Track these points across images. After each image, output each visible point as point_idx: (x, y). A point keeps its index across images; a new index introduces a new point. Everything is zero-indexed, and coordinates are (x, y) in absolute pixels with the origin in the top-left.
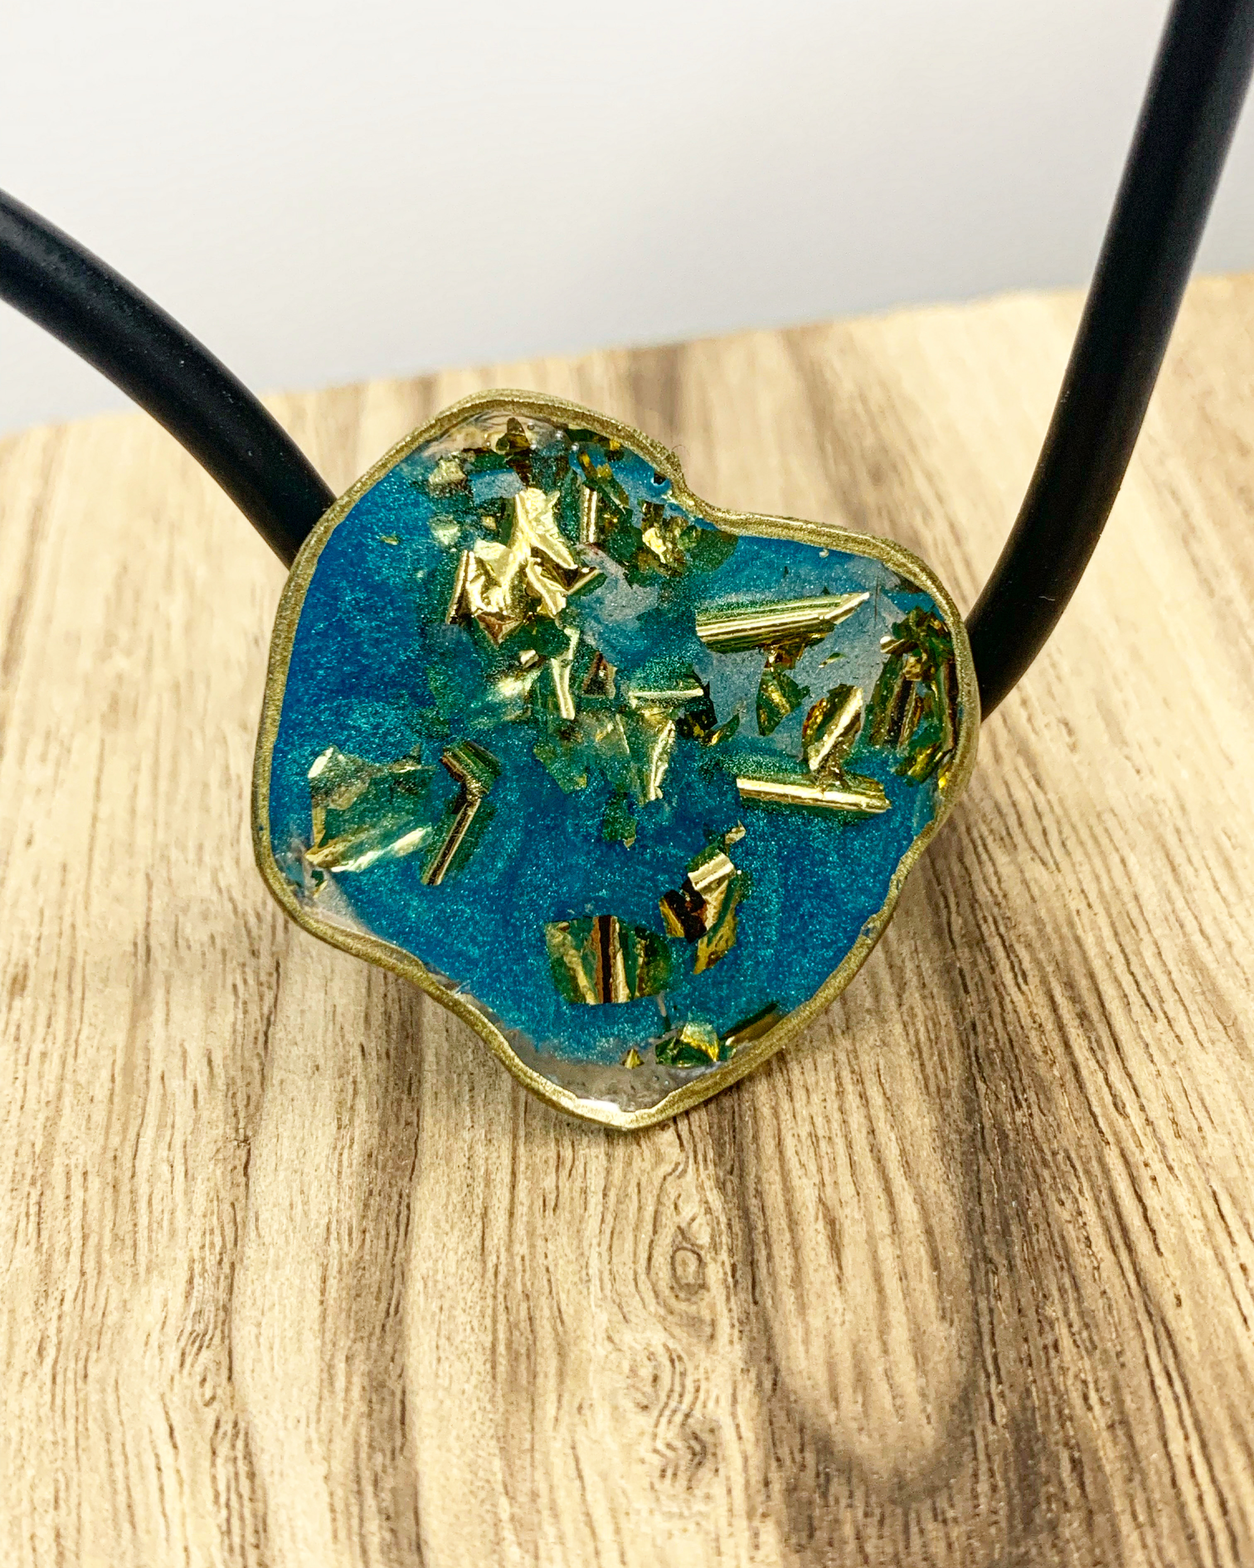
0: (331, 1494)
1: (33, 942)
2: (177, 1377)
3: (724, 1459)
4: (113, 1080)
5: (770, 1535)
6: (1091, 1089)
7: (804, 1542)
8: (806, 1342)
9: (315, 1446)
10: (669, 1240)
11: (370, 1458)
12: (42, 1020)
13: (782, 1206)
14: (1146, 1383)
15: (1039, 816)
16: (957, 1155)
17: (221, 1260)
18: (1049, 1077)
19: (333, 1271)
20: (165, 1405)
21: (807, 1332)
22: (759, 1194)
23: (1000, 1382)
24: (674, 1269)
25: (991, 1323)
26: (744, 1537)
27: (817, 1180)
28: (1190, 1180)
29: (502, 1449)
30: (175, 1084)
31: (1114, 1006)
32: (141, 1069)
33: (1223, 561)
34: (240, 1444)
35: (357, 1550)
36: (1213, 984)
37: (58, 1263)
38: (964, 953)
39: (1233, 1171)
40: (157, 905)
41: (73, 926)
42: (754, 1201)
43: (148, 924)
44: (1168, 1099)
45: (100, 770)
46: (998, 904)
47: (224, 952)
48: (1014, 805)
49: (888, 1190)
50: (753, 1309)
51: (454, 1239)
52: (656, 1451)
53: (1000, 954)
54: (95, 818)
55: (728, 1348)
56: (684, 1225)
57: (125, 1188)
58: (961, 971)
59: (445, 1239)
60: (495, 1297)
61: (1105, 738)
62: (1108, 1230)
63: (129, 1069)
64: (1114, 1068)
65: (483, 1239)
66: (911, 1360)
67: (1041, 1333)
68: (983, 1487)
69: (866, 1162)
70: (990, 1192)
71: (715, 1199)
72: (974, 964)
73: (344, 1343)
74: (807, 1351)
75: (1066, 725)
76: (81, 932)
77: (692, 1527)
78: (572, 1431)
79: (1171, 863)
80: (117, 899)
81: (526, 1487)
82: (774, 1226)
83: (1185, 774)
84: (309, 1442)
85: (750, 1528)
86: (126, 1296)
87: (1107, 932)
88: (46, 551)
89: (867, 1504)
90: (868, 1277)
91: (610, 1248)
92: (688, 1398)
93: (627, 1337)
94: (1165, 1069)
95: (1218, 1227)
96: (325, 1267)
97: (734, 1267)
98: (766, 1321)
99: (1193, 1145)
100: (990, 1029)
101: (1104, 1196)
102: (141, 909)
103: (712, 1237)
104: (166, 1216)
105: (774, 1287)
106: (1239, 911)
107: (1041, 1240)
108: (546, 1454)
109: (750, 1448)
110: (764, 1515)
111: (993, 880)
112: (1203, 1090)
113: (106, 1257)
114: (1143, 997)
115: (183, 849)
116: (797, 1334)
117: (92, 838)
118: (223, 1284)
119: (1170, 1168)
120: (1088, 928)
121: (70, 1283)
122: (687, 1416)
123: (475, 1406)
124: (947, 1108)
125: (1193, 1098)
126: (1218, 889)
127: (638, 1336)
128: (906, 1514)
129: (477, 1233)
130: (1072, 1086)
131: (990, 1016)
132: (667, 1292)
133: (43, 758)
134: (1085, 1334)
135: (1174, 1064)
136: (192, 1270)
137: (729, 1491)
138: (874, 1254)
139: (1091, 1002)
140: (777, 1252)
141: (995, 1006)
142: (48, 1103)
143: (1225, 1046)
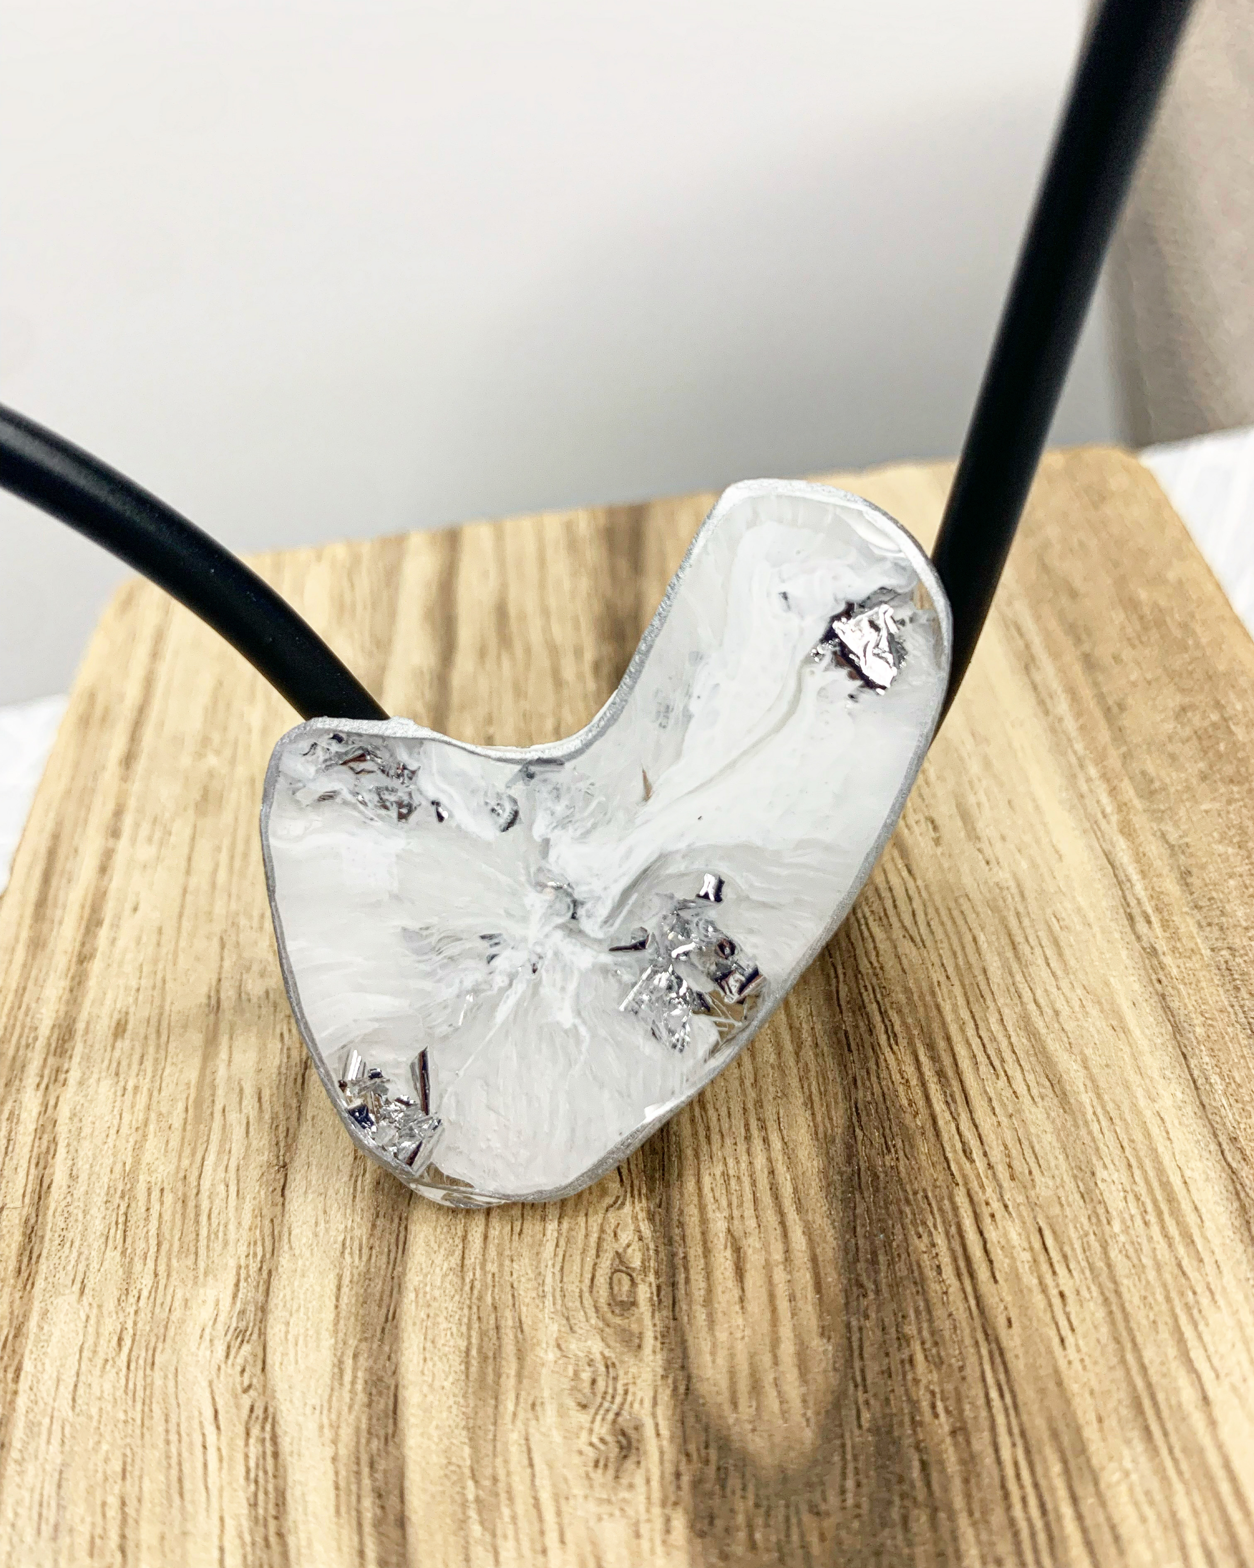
0: (337, 1473)
1: (133, 992)
2: (223, 1366)
3: (645, 1453)
4: (187, 1110)
5: (679, 1523)
6: (945, 1136)
7: (706, 1528)
8: (713, 1353)
9: (326, 1431)
10: (609, 1263)
11: (368, 1442)
12: (136, 1058)
13: (699, 1236)
14: (982, 1395)
15: (910, 899)
16: (839, 1193)
17: (260, 1269)
18: (913, 1125)
19: (346, 1281)
20: (212, 1392)
21: (714, 1345)
22: (681, 1225)
23: (866, 1392)
24: (611, 1288)
25: (861, 1339)
26: (659, 1524)
27: (726, 1213)
28: (1020, 1215)
29: (471, 1439)
30: (233, 1117)
31: (965, 1064)
32: (208, 1103)
33: (1056, 686)
34: (268, 1427)
35: (354, 1523)
36: (1044, 1048)
37: (138, 1266)
38: (848, 1017)
39: (1056, 1210)
40: (227, 964)
41: (164, 981)
42: (677, 1231)
43: (219, 980)
44: (1006, 1147)
45: (192, 849)
46: (876, 975)
47: (275, 1006)
48: (890, 889)
49: (783, 1223)
50: (672, 1324)
51: (441, 1258)
52: (591, 1444)
53: (877, 1018)
54: (185, 891)
55: (651, 1358)
56: (620, 1250)
57: (191, 1204)
58: (846, 1032)
59: (433, 1256)
60: (470, 1308)
61: (962, 834)
62: (955, 1260)
63: (198, 1103)
64: (964, 1119)
65: (463, 1258)
66: (796, 1371)
67: (899, 1348)
68: (850, 1484)
69: (766, 1199)
70: (864, 1225)
71: (646, 1228)
72: (857, 1027)
73: (353, 1342)
74: (714, 1362)
75: (933, 822)
76: (169, 985)
77: (617, 1513)
78: (526, 1425)
79: (1013, 943)
80: (197, 959)
81: (488, 1472)
82: (692, 1253)
83: (1024, 865)
84: (321, 1427)
85: (663, 1514)
86: (188, 1295)
87: (961, 1001)
88: (163, 669)
89: (757, 1496)
90: (765, 1298)
91: (562, 1268)
92: (618, 1400)
93: (573, 1346)
94: (1004, 1120)
95: (1042, 1258)
96: (340, 1277)
97: (659, 1288)
98: (683, 1335)
99: (1025, 1187)
100: (868, 1084)
101: (953, 1230)
102: (215, 965)
103: (643, 1262)
104: (221, 1228)
105: (690, 1304)
106: (1064, 984)
107: (901, 1269)
108: (506, 1444)
109: (665, 1443)
110: (676, 1504)
111: (873, 954)
112: (1034, 1139)
113: (174, 1262)
114: (989, 1057)
115: (250, 917)
116: (706, 1347)
117: (182, 906)
118: (262, 1288)
119: (1006, 1207)
120: (946, 996)
121: (147, 1281)
122: (618, 1414)
123: (451, 1402)
124: (832, 1152)
125: (1026, 1146)
126: (1048, 965)
127: (582, 1344)
128: (787, 1506)
129: (458, 1253)
130: (930, 1133)
131: (868, 1073)
132: (605, 1308)
133: (150, 840)
134: (934, 1351)
135: (1011, 1116)
136: (238, 1274)
137: (648, 1481)
138: (770, 1279)
139: (947, 1061)
140: (693, 1276)
141: (872, 1065)
142: (137, 1129)
143: (1052, 1101)
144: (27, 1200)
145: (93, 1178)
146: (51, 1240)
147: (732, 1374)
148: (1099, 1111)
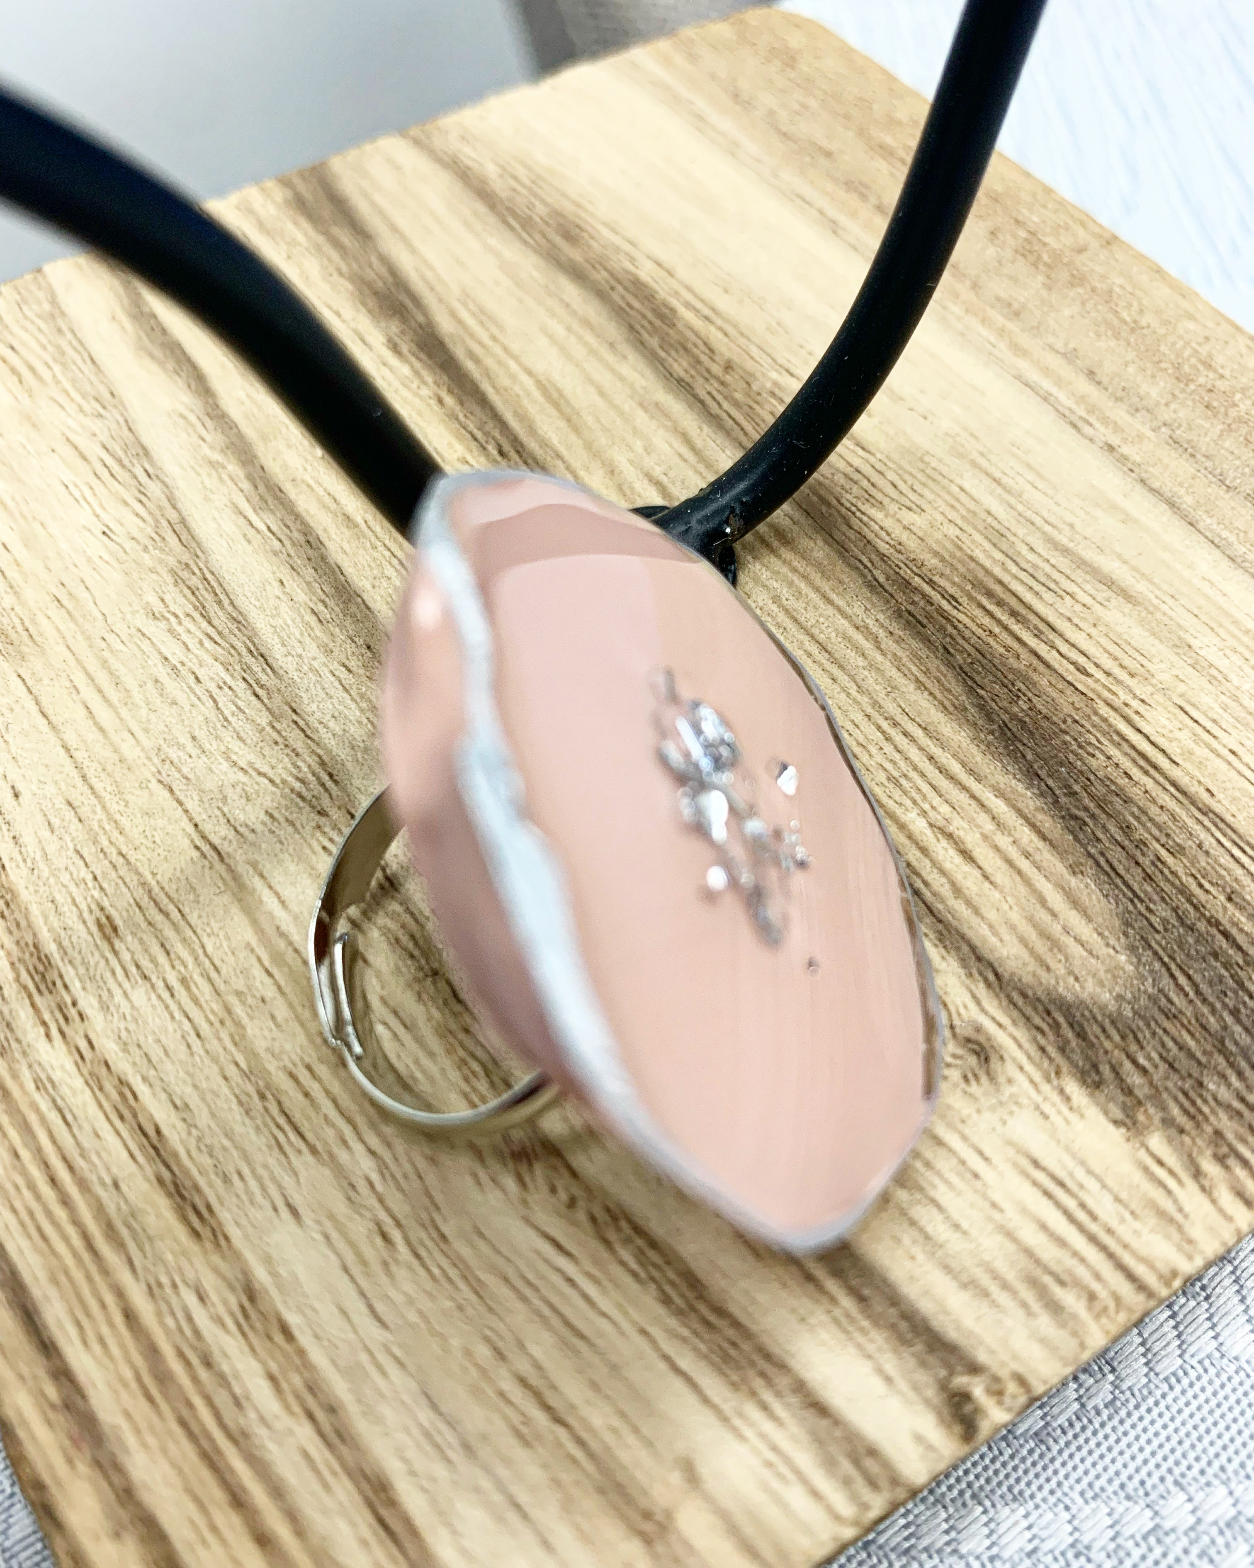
1: (90, 884)
2: (527, 1197)
3: (1001, 1046)
4: (271, 975)
5: (1072, 1087)
6: (1055, 665)
7: (1097, 1078)
8: (995, 934)
12: (156, 950)
13: (907, 842)
14: (1228, 858)
15: (883, 474)
16: (1001, 750)
18: (1022, 666)
20: (534, 1226)
21: (991, 926)
23: (1142, 901)
25: (1107, 861)
26: (1055, 1097)
27: (917, 810)
28: (1160, 704)
31: (1028, 597)
36: (1080, 558)
38: (901, 597)
39: (1180, 687)
40: (191, 805)
43: (196, 826)
44: (1108, 652)
45: (37, 702)
46: (900, 552)
47: (292, 824)
48: (858, 471)
49: (973, 797)
50: (941, 927)
52: (948, 1066)
53: (927, 589)
54: (68, 750)
55: (945, 963)
58: (908, 611)
62: (1134, 761)
63: (278, 959)
64: (1059, 642)
66: (1074, 912)
67: (1143, 854)
68: (1182, 980)
69: (944, 783)
70: (1042, 767)
72: (915, 603)
74: (1001, 940)
77: (1014, 1108)
80: (147, 815)
82: (912, 858)
83: (957, 409)
85: (1054, 1088)
87: (987, 545)
89: (1118, 1030)
90: (1004, 866)
92: (943, 1015)
94: (1092, 631)
95: (1199, 730)
98: (958, 932)
99: (1146, 679)
100: (959, 647)
101: (1115, 737)
102: (179, 813)
105: (943, 902)
106: (1060, 499)
107: (1098, 788)
109: (1011, 1029)
110: (1057, 1074)
111: (883, 534)
112: (1125, 636)
114: (1042, 584)
116: (984, 930)
117: (80, 768)
119: (1143, 701)
120: (973, 547)
121: (367, 1166)
122: (952, 1027)
124: (970, 717)
125: (1124, 646)
126: (1037, 488)
128: (1147, 1024)
130: (1041, 668)
131: (952, 638)
134: (1170, 842)
135: (1094, 625)
137: (1021, 1068)
138: (997, 849)
139: (1013, 602)
140: (929, 878)
141: (950, 629)
142: (222, 1022)
143: (1117, 601)
144: (141, 1159)
145: (209, 1096)
146: (211, 1185)
147: (1023, 941)
148: (1158, 593)
